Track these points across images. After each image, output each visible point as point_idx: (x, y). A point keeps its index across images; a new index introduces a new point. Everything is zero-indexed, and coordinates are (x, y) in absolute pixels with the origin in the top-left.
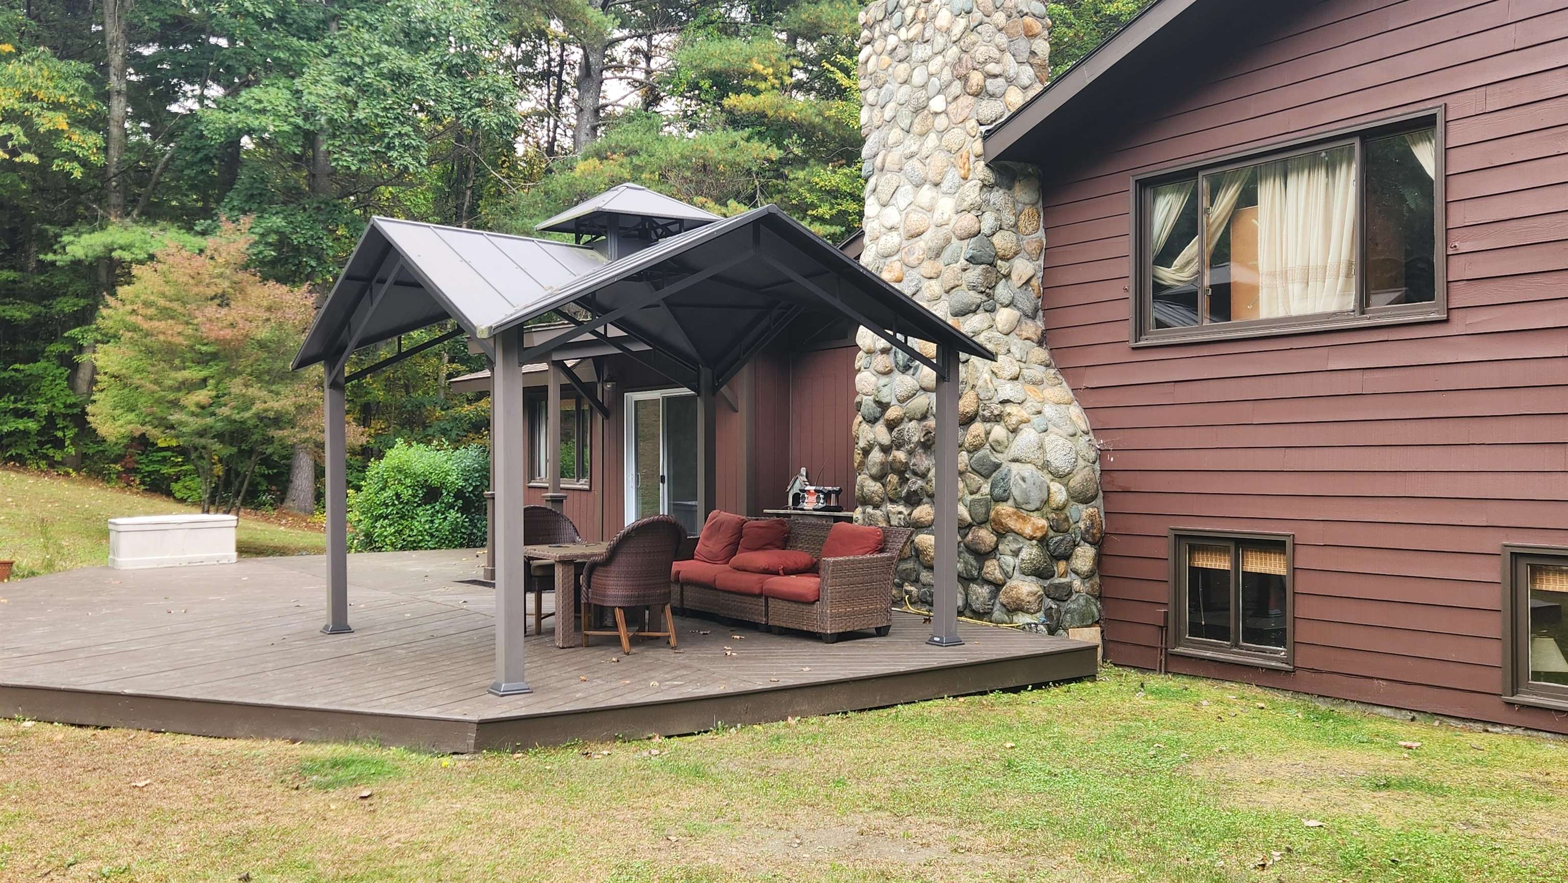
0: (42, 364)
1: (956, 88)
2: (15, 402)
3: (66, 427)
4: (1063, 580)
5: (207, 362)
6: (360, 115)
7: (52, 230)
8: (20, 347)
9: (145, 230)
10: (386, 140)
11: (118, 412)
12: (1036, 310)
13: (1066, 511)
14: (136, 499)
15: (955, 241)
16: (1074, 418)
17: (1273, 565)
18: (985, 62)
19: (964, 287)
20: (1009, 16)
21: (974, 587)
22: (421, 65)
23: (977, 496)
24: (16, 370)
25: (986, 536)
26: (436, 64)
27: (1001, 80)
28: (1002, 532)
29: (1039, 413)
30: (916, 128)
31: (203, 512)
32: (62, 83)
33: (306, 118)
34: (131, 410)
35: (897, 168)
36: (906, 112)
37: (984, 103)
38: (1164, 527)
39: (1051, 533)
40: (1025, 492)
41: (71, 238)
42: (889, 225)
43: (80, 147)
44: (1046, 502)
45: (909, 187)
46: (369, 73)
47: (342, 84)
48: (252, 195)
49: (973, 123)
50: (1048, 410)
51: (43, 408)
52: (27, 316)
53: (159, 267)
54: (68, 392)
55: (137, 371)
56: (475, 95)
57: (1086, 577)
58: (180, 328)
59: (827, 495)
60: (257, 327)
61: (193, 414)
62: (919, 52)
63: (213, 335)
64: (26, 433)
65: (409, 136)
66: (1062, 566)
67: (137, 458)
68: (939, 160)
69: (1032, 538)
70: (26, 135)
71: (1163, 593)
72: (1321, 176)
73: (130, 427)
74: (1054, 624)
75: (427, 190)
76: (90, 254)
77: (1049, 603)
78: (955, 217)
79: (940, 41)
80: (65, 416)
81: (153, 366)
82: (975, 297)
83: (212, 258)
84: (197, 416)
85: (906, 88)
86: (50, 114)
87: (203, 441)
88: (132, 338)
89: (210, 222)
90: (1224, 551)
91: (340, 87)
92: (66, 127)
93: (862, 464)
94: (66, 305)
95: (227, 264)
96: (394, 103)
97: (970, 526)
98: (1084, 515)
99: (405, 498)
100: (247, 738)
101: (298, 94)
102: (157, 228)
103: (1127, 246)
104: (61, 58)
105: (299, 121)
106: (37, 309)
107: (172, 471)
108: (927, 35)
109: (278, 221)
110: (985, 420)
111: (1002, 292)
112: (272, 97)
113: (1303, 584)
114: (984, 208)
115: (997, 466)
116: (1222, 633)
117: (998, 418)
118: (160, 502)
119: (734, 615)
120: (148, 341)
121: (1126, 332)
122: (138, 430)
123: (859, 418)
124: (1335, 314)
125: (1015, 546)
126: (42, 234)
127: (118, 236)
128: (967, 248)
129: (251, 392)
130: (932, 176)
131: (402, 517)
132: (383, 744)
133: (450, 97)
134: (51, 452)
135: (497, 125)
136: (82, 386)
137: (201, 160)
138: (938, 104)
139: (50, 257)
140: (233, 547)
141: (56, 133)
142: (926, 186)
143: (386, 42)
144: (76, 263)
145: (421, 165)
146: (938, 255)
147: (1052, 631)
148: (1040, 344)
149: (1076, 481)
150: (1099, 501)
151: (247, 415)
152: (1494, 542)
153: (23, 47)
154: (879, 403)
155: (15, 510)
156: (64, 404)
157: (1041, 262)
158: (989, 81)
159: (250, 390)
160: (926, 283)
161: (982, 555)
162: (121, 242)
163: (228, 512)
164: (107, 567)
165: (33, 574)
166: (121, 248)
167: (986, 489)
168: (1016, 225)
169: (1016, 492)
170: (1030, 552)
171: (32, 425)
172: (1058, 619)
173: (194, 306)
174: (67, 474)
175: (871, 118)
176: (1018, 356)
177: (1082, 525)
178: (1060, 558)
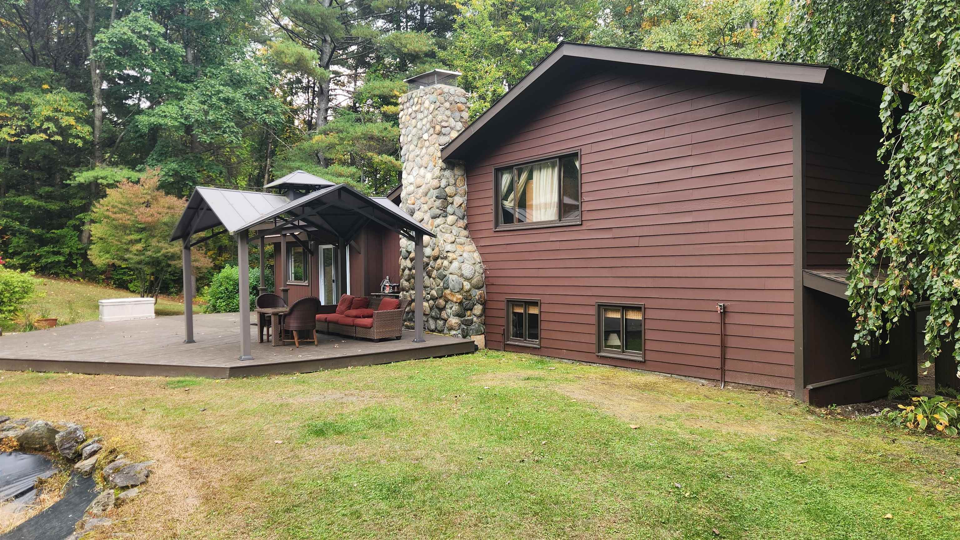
0: (65, 230)
1: (431, 131)
2: (53, 248)
3: (78, 259)
4: (469, 318)
5: (142, 231)
6: (210, 118)
7: (69, 169)
8: (54, 222)
9: (113, 170)
10: (223, 129)
11: (102, 254)
12: (464, 216)
13: (471, 292)
14: (111, 291)
15: (431, 190)
16: (475, 257)
17: (534, 311)
18: (441, 122)
19: (435, 207)
20: (451, 104)
21: (438, 321)
22: (238, 95)
23: (439, 287)
24: (52, 233)
25: (441, 302)
26: (245, 94)
27: (448, 129)
28: (447, 301)
29: (461, 255)
30: (419, 145)
31: (141, 297)
32: (72, 103)
33: (186, 119)
34: (108, 252)
35: (413, 160)
36: (415, 138)
37: (441, 137)
38: (504, 297)
39: (464, 300)
40: (454, 286)
41: (78, 174)
42: (410, 182)
43: (81, 132)
44: (462, 289)
45: (417, 168)
46: (214, 99)
47: (202, 104)
48: (162, 153)
49: (437, 145)
50: (465, 255)
51: (67, 251)
52: (58, 208)
53: (119, 190)
54: (78, 242)
55: (110, 236)
56: (264, 108)
57: (479, 317)
58: (129, 217)
59: (394, 287)
60: (163, 216)
61: (135, 255)
62: (420, 116)
63: (143, 220)
64: (59, 262)
65: (233, 127)
66: (469, 313)
67: (112, 272)
68: (426, 158)
69: (456, 303)
70: (56, 127)
71: (503, 322)
72: (550, 170)
73: (107, 260)
74: (465, 334)
75: (247, 146)
76: (87, 181)
77: (463, 326)
78: (431, 181)
79: (426, 112)
80: (77, 254)
81: (118, 233)
82: (438, 212)
83: (142, 186)
84: (137, 255)
85: (415, 129)
86: (67, 118)
87: (140, 266)
88: (107, 222)
89: (143, 165)
90: (521, 306)
91: (201, 105)
92: (74, 123)
93: (402, 275)
94: (76, 203)
95: (149, 188)
96: (226, 112)
97: (437, 298)
98: (478, 293)
99: (230, 290)
100: (150, 376)
101: (181, 108)
102: (119, 168)
103: (492, 193)
104: (71, 92)
105: (183, 121)
106: (63, 204)
107: (128, 278)
108: (422, 110)
109: (174, 166)
110: (442, 258)
111: (450, 209)
112: (170, 110)
113: (544, 317)
114: (441, 178)
115: (445, 276)
116: (521, 336)
117: (445, 258)
118: (123, 293)
119: (345, 333)
120: (114, 222)
121: (492, 225)
122: (111, 261)
123: (401, 257)
124: (552, 221)
125: (451, 306)
126: (64, 171)
127: (100, 173)
128: (435, 193)
129: (160, 245)
130: (424, 163)
131: (229, 298)
132: (197, 376)
133: (252, 110)
134: (71, 270)
135: (274, 122)
136: (85, 240)
137: (138, 137)
138: (426, 136)
139: (68, 182)
140: (153, 312)
141: (70, 127)
142: (422, 168)
143: (222, 85)
144: (80, 185)
145: (239, 140)
146: (426, 195)
147: (464, 337)
148: (465, 229)
149: (474, 281)
150: (484, 288)
151: (159, 255)
152: (593, 301)
153: (53, 86)
154: (407, 251)
155: (55, 297)
156: (77, 248)
157: (466, 198)
158: (443, 129)
159: (160, 244)
160: (423, 205)
161: (442, 309)
162: (102, 175)
163: (152, 297)
164: (98, 321)
165: (66, 324)
166: (102, 178)
167: (442, 284)
168: (455, 184)
169: (450, 286)
170: (456, 308)
171: (62, 259)
172: (467, 332)
173: (135, 208)
174: (79, 280)
175: (404, 140)
176: (455, 234)
177: (477, 297)
178: (468, 310)
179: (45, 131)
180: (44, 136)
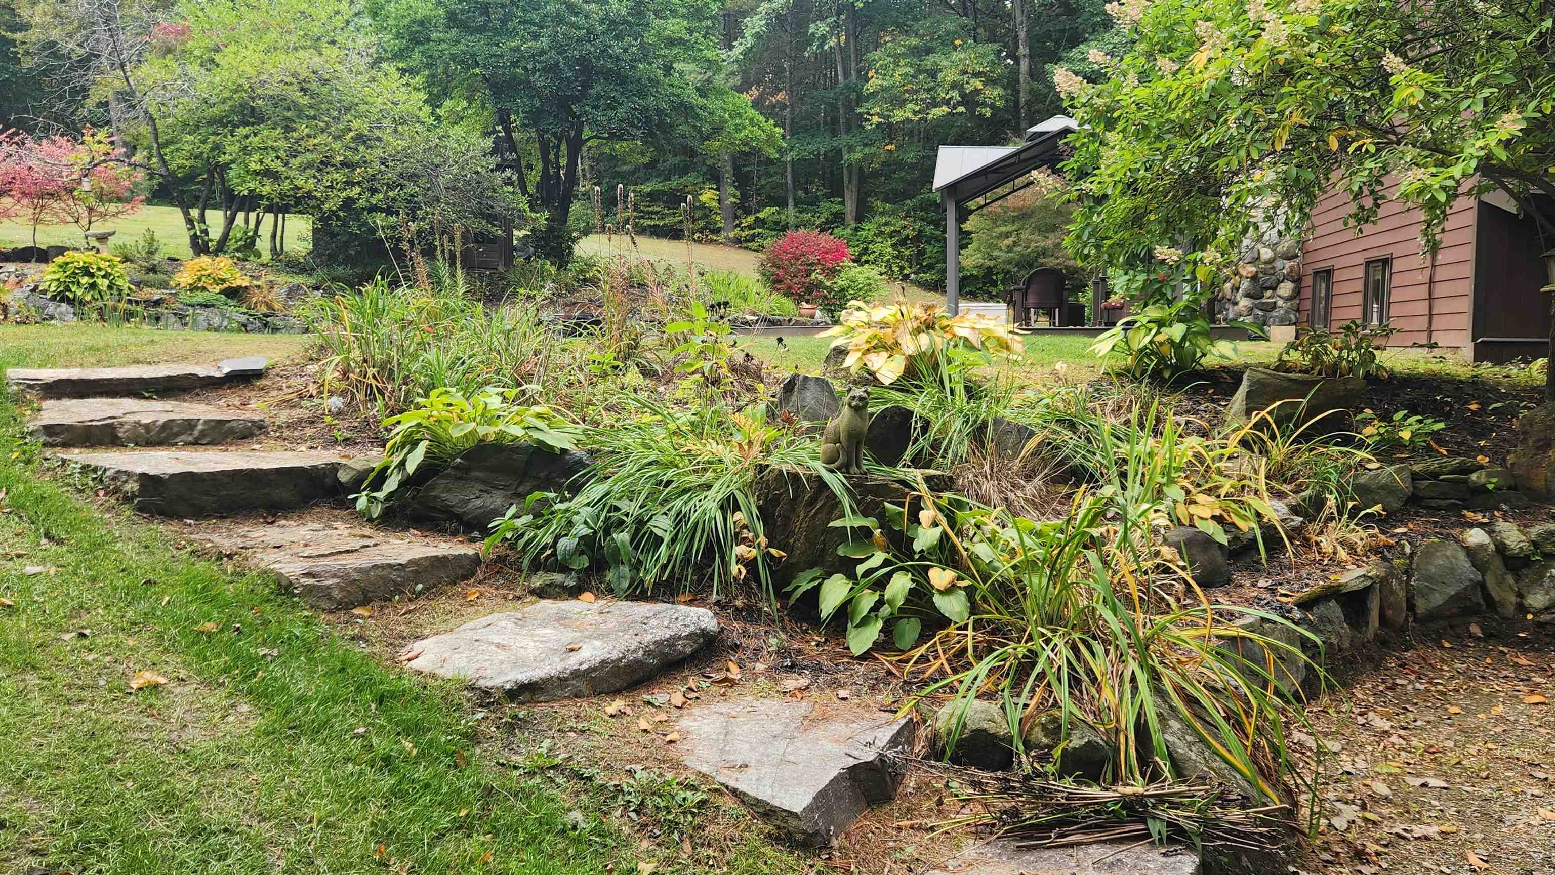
4: (1269, 300)
13: (1273, 264)
32: (981, 60)
38: (1312, 268)
39: (1261, 275)
43: (990, 98)
44: (1258, 258)
57: (1287, 299)
66: (1269, 293)
69: (1246, 278)
70: (960, 95)
71: (1309, 304)
74: (1260, 323)
77: (1257, 311)
86: (974, 81)
92: (982, 87)
98: (1287, 266)
125: (1243, 283)
141: (977, 92)
149: (1282, 248)
150: (1299, 259)
172: (1264, 321)
177: (1285, 271)
178: (1267, 289)
179: (947, 102)
180: (945, 109)
